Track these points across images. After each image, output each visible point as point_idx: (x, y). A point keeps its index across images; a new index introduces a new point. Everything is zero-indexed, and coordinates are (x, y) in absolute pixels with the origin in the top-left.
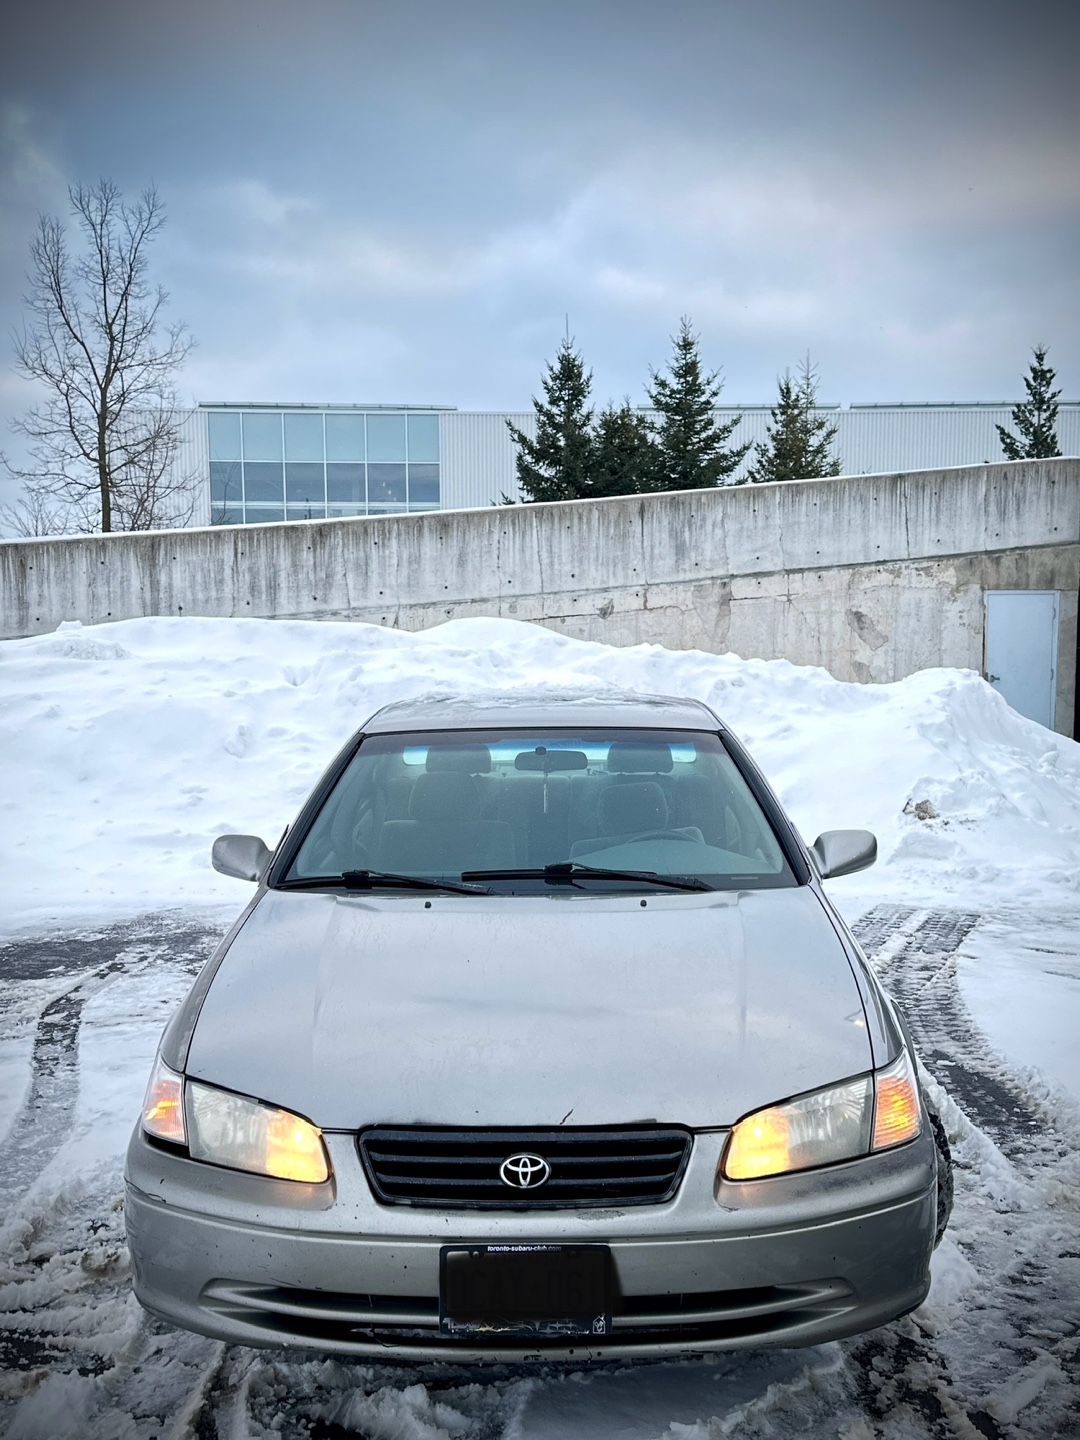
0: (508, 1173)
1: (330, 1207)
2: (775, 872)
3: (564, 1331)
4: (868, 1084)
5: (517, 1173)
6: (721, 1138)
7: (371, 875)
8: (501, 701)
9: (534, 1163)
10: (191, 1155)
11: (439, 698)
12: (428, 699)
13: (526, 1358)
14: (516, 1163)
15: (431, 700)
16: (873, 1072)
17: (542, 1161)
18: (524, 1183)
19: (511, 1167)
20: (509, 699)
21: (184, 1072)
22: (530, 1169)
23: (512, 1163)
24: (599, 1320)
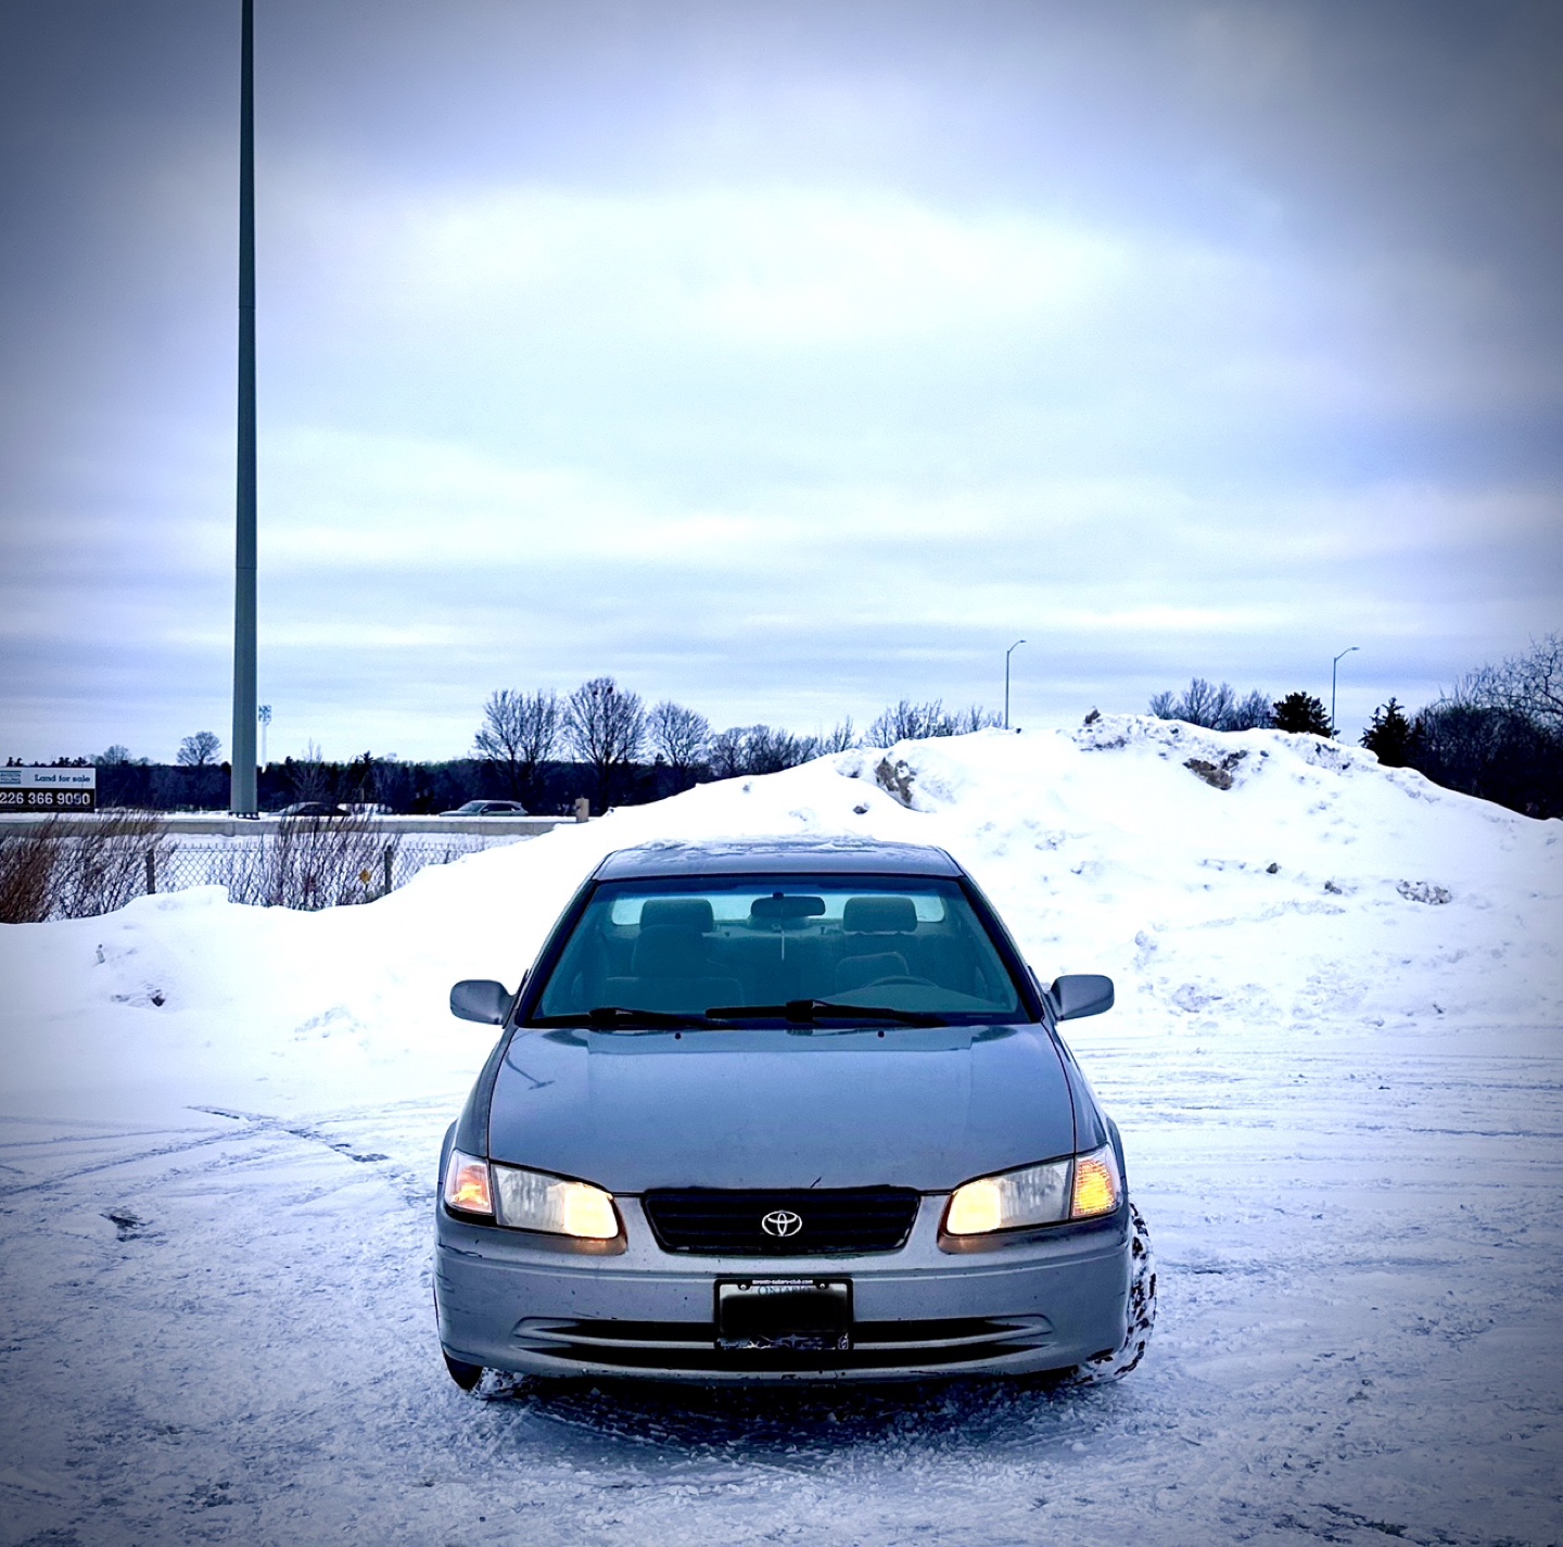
0: (767, 1223)
1: (623, 1253)
2: (1009, 1011)
3: (815, 1348)
4: (1070, 1166)
5: (776, 1225)
6: (945, 1198)
7: (618, 1012)
8: (733, 848)
9: (790, 1217)
10: (498, 1223)
11: (668, 845)
12: (656, 845)
13: (784, 1377)
14: (775, 1217)
15: (659, 848)
16: (1073, 1156)
17: (796, 1216)
18: (782, 1233)
19: (770, 1220)
20: (742, 845)
21: (488, 1157)
22: (786, 1222)
23: (771, 1217)
24: (844, 1339)
